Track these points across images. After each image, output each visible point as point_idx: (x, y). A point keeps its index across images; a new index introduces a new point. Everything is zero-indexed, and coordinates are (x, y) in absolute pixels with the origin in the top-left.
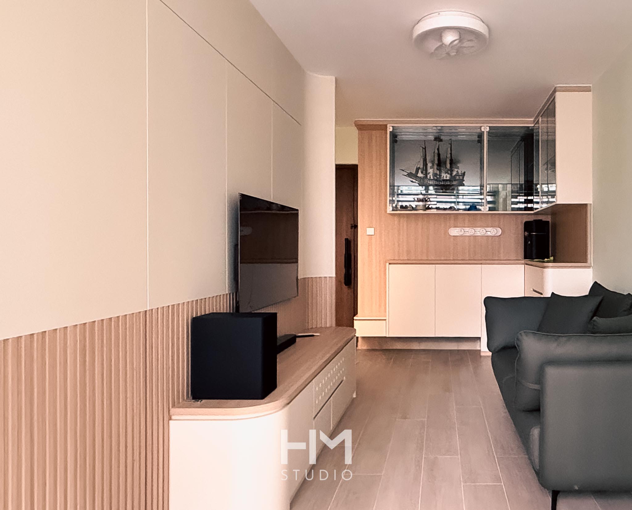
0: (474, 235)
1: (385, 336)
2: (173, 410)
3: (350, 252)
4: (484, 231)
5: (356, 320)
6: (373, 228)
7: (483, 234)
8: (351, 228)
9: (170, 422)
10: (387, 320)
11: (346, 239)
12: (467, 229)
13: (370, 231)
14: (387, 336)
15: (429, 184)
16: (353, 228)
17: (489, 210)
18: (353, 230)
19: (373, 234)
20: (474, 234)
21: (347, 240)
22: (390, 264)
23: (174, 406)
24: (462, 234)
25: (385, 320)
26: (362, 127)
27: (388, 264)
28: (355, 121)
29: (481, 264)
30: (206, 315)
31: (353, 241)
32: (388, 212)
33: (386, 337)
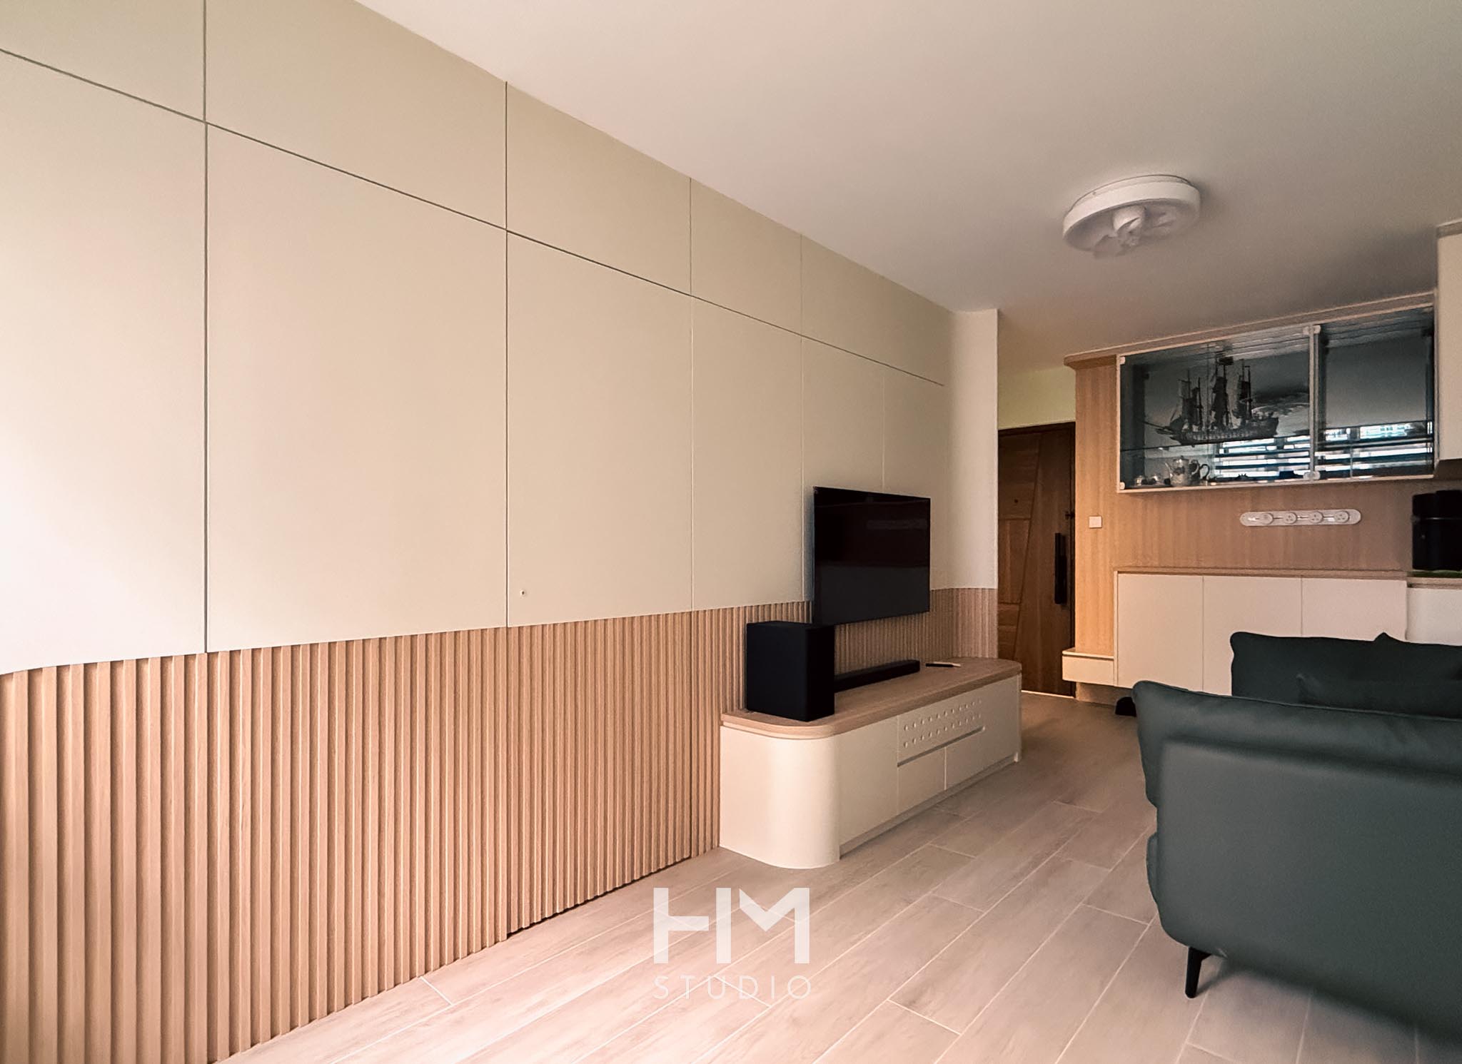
0: (1295, 524)
1: (1112, 684)
2: (724, 717)
3: (1065, 553)
4: (1317, 517)
5: (1066, 655)
6: (1100, 518)
7: (1315, 521)
8: (1067, 519)
9: (721, 727)
10: (1116, 661)
11: (1056, 534)
12: (1280, 514)
13: (1096, 522)
14: (1116, 685)
15: (1196, 440)
16: (1070, 517)
17: (1321, 478)
18: (1069, 519)
19: (1100, 526)
20: (1295, 522)
21: (1058, 536)
22: (1119, 572)
23: (725, 712)
24: (1269, 522)
25: (1112, 660)
26: (1080, 365)
27: (1116, 573)
28: (1066, 358)
29: (1302, 576)
30: (770, 622)
31: (1069, 537)
32: (1118, 491)
33: (1113, 686)
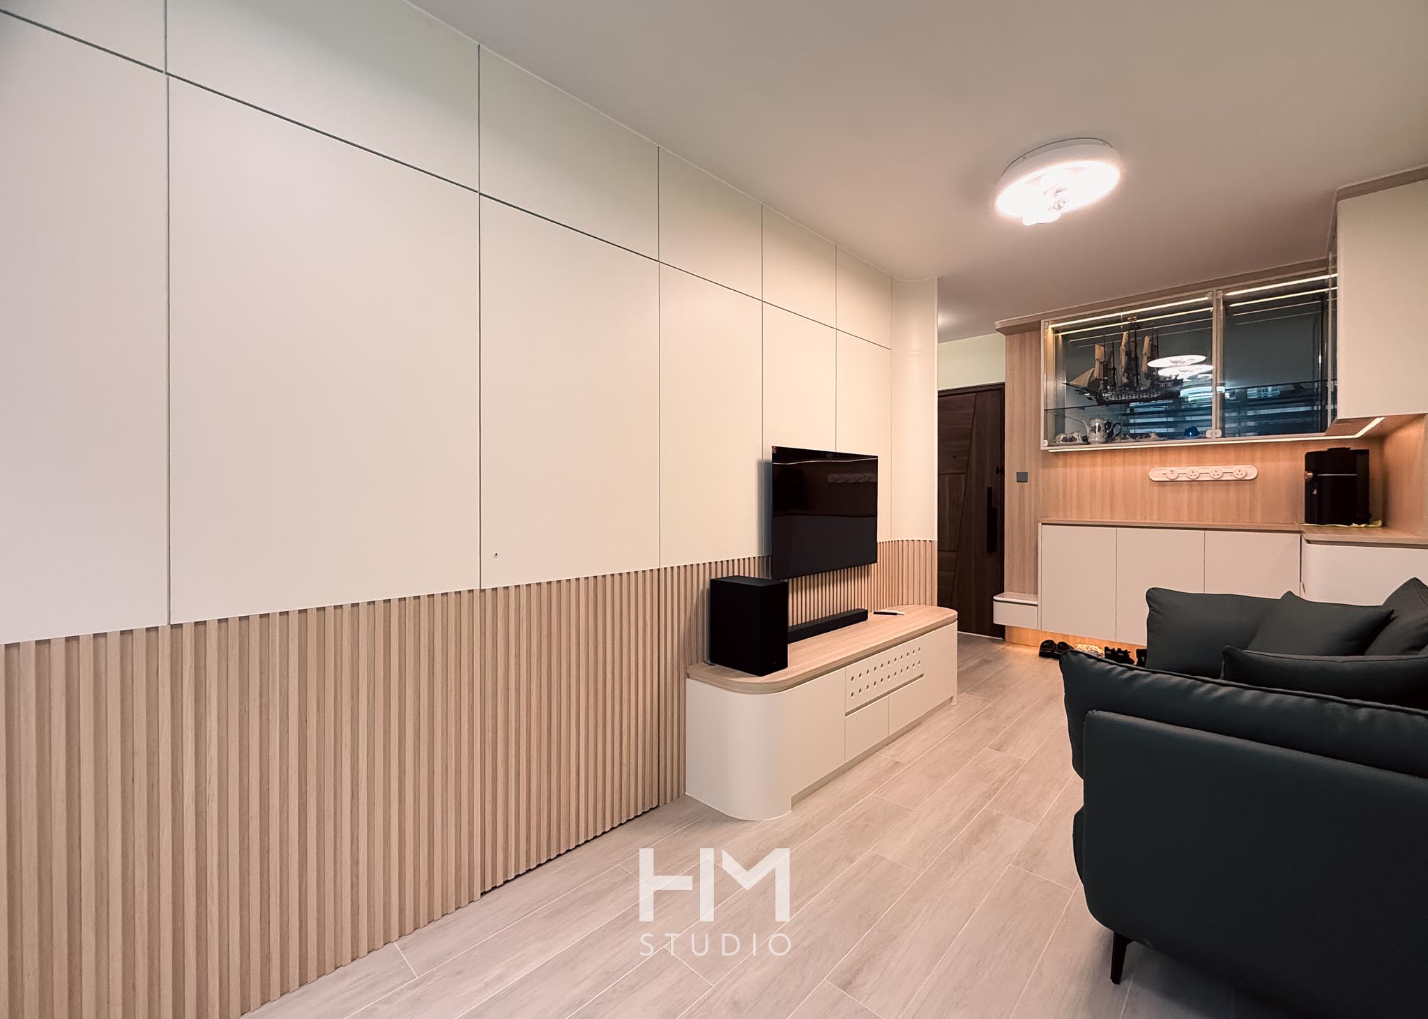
0: (1198, 479)
1: (1036, 628)
3: (996, 506)
5: (996, 600)
7: (1216, 477)
11: (988, 488)
12: (1185, 470)
14: (1039, 629)
18: (1000, 474)
21: (990, 490)
22: (1043, 524)
24: (1174, 478)
25: (1036, 605)
26: (1009, 331)
27: (1040, 524)
29: (1204, 530)
31: (1000, 490)
32: (1042, 448)
